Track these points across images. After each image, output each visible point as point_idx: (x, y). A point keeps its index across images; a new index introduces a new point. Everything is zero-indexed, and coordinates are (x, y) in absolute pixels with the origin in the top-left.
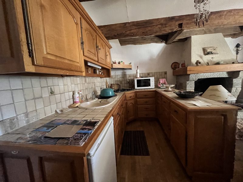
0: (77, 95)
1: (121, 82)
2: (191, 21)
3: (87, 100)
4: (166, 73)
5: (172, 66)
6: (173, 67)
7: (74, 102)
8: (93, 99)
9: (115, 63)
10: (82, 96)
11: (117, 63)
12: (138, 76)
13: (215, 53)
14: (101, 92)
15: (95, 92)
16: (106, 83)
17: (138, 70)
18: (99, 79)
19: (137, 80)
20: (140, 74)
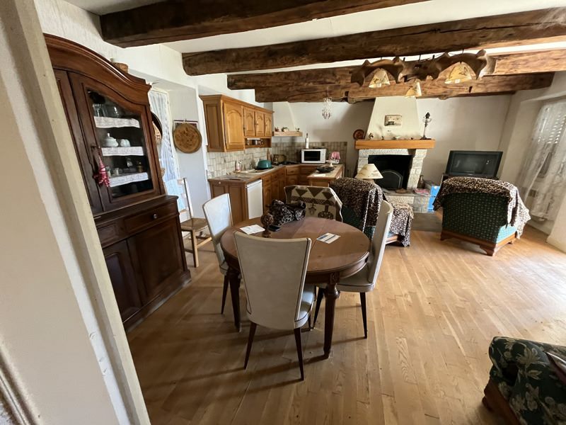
0: (238, 164)
1: (288, 153)
2: (357, 90)
3: (245, 169)
4: (346, 144)
5: (354, 134)
6: (355, 136)
7: (236, 170)
8: (250, 169)
9: (277, 130)
10: (242, 166)
11: (280, 130)
12: (307, 147)
13: (397, 125)
14: (259, 163)
15: (253, 163)
16: (268, 153)
17: (308, 139)
18: (258, 149)
19: (305, 152)
20: (310, 143)
